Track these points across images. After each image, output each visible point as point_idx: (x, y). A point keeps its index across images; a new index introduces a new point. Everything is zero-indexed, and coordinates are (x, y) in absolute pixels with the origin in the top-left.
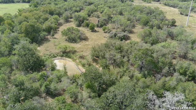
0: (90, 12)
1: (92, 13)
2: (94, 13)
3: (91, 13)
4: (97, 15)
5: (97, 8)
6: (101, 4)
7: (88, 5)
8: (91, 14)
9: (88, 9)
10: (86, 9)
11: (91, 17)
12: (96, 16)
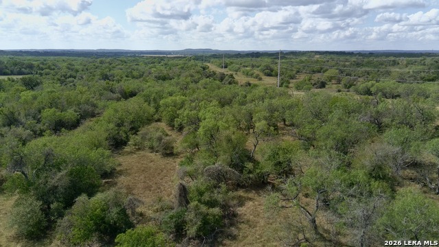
0: (127, 127)
1: (135, 130)
2: (142, 131)
3: (132, 129)
4: (160, 139)
5: (157, 108)
6: (171, 94)
7: (118, 100)
8: (128, 138)
9: (116, 111)
10: (108, 113)
11: (127, 149)
12: (155, 144)
